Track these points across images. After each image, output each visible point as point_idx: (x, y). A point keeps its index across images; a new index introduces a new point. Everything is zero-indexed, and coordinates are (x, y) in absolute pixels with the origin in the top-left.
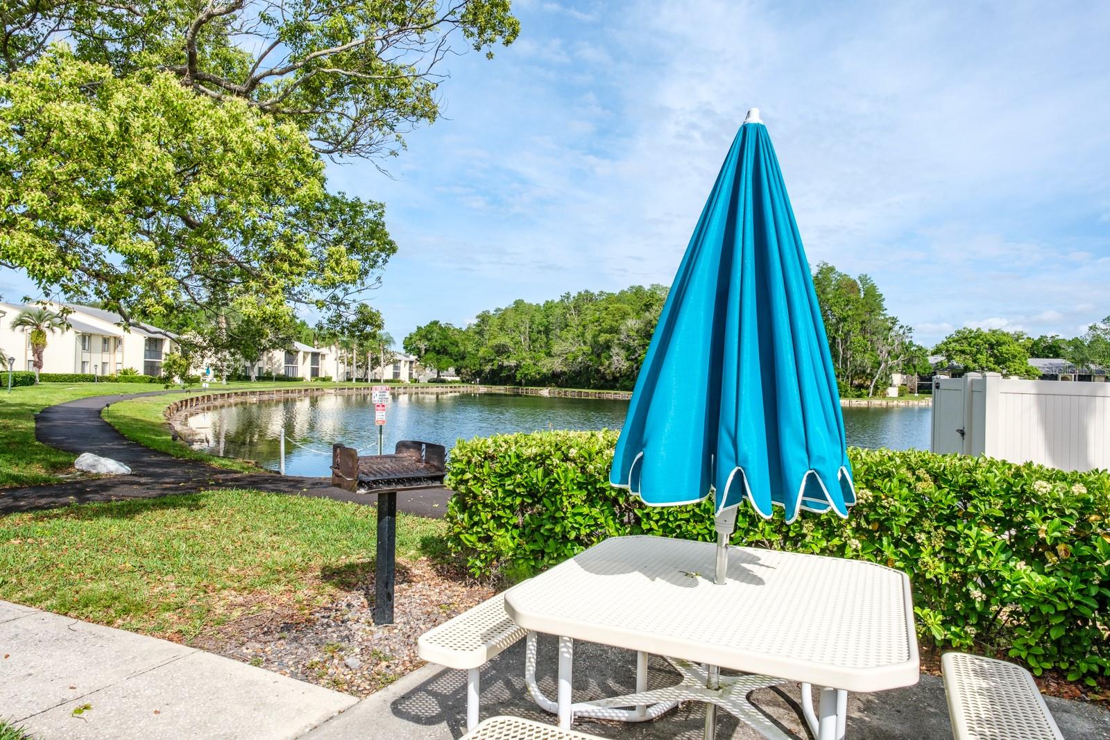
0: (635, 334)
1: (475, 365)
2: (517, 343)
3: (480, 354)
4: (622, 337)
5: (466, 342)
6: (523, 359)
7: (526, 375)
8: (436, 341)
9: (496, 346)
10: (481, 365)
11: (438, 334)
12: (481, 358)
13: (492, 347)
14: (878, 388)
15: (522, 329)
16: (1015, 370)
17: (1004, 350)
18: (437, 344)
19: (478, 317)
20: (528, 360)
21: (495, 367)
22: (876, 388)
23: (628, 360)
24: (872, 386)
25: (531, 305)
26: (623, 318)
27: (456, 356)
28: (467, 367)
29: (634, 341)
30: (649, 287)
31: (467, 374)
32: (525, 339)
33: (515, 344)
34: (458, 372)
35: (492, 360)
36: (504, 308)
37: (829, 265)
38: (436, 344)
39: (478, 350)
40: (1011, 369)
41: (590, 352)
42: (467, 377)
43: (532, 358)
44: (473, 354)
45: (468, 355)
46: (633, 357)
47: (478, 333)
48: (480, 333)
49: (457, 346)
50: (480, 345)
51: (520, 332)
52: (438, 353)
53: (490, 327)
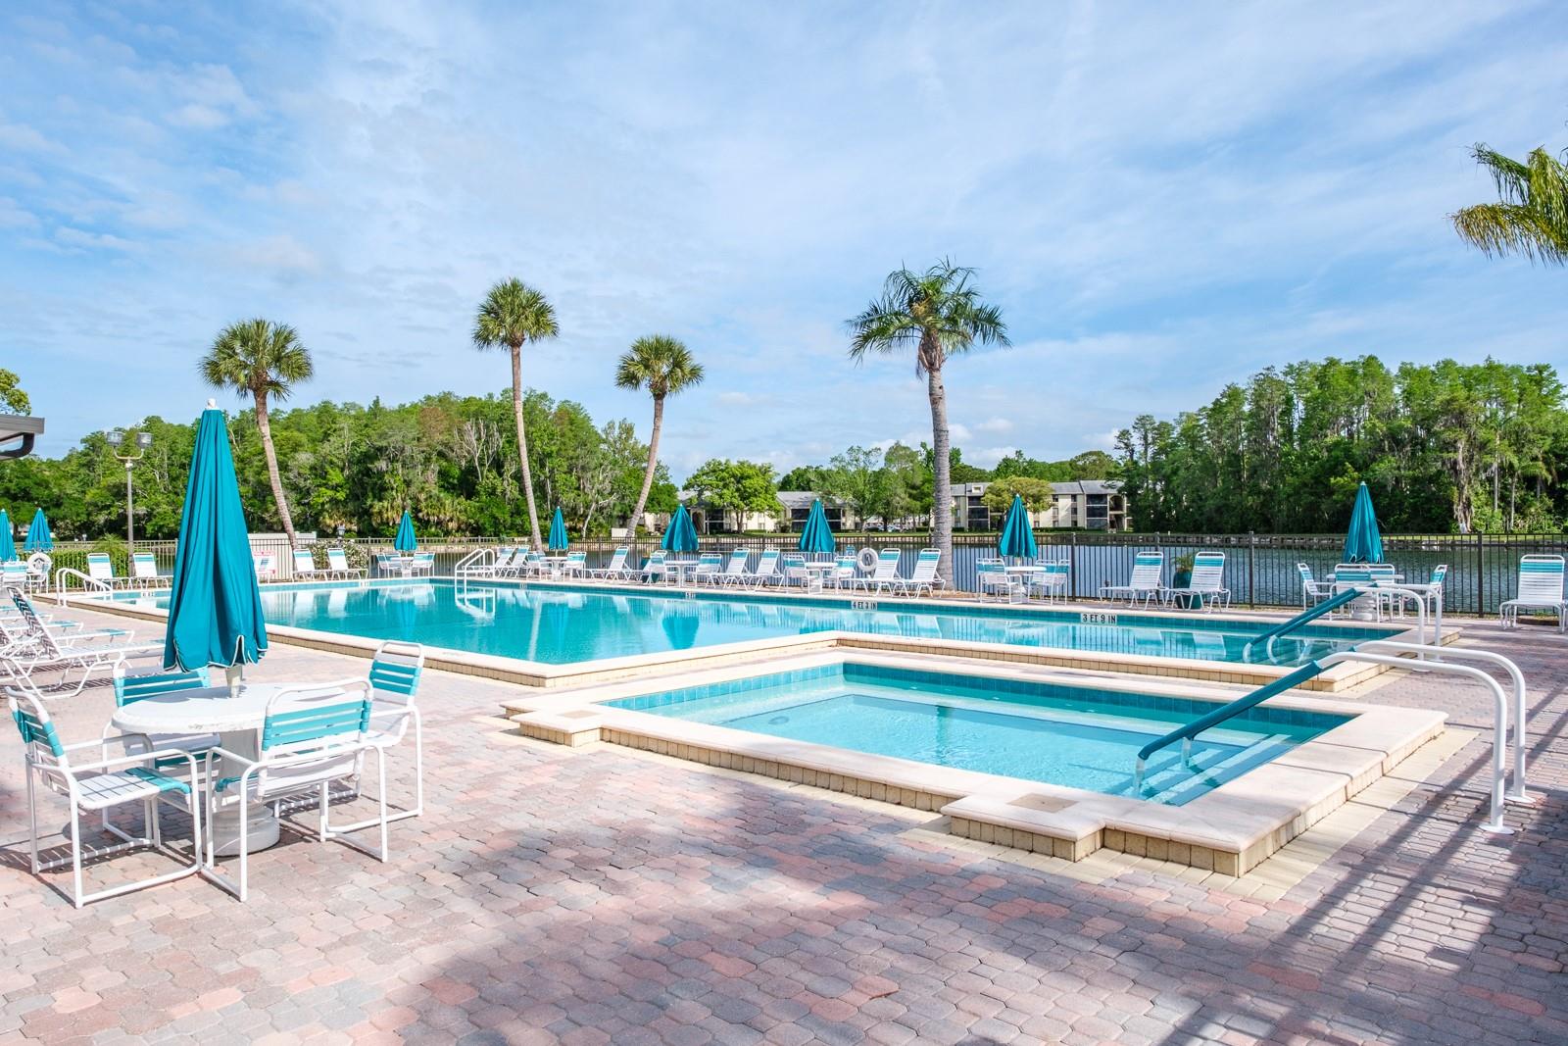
0: (308, 472)
1: (78, 515)
2: (148, 481)
3: (88, 498)
4: (291, 475)
5: (63, 482)
6: (157, 505)
7: (161, 527)
8: (10, 481)
9: (114, 486)
10: (89, 515)
11: (12, 470)
12: (90, 504)
13: (108, 488)
14: (592, 531)
15: (156, 461)
16: (757, 505)
17: (747, 484)
18: (12, 486)
19: (83, 441)
20: (165, 506)
21: (113, 517)
22: (589, 530)
23: (299, 503)
24: (585, 529)
25: (171, 425)
26: (295, 450)
27: (45, 502)
28: (64, 518)
29: (305, 480)
30: (340, 406)
31: (66, 528)
32: (162, 476)
33: (144, 483)
34: (52, 525)
35: (108, 507)
36: (128, 429)
37: (538, 392)
38: (9, 485)
39: (84, 492)
40: (754, 505)
41: (250, 495)
42: (67, 533)
43: (168, 504)
44: (75, 499)
45: (66, 502)
46: (306, 501)
47: (84, 465)
48: (90, 465)
49: (47, 487)
50: (87, 484)
51: (153, 466)
52: (14, 498)
53: (104, 456)
